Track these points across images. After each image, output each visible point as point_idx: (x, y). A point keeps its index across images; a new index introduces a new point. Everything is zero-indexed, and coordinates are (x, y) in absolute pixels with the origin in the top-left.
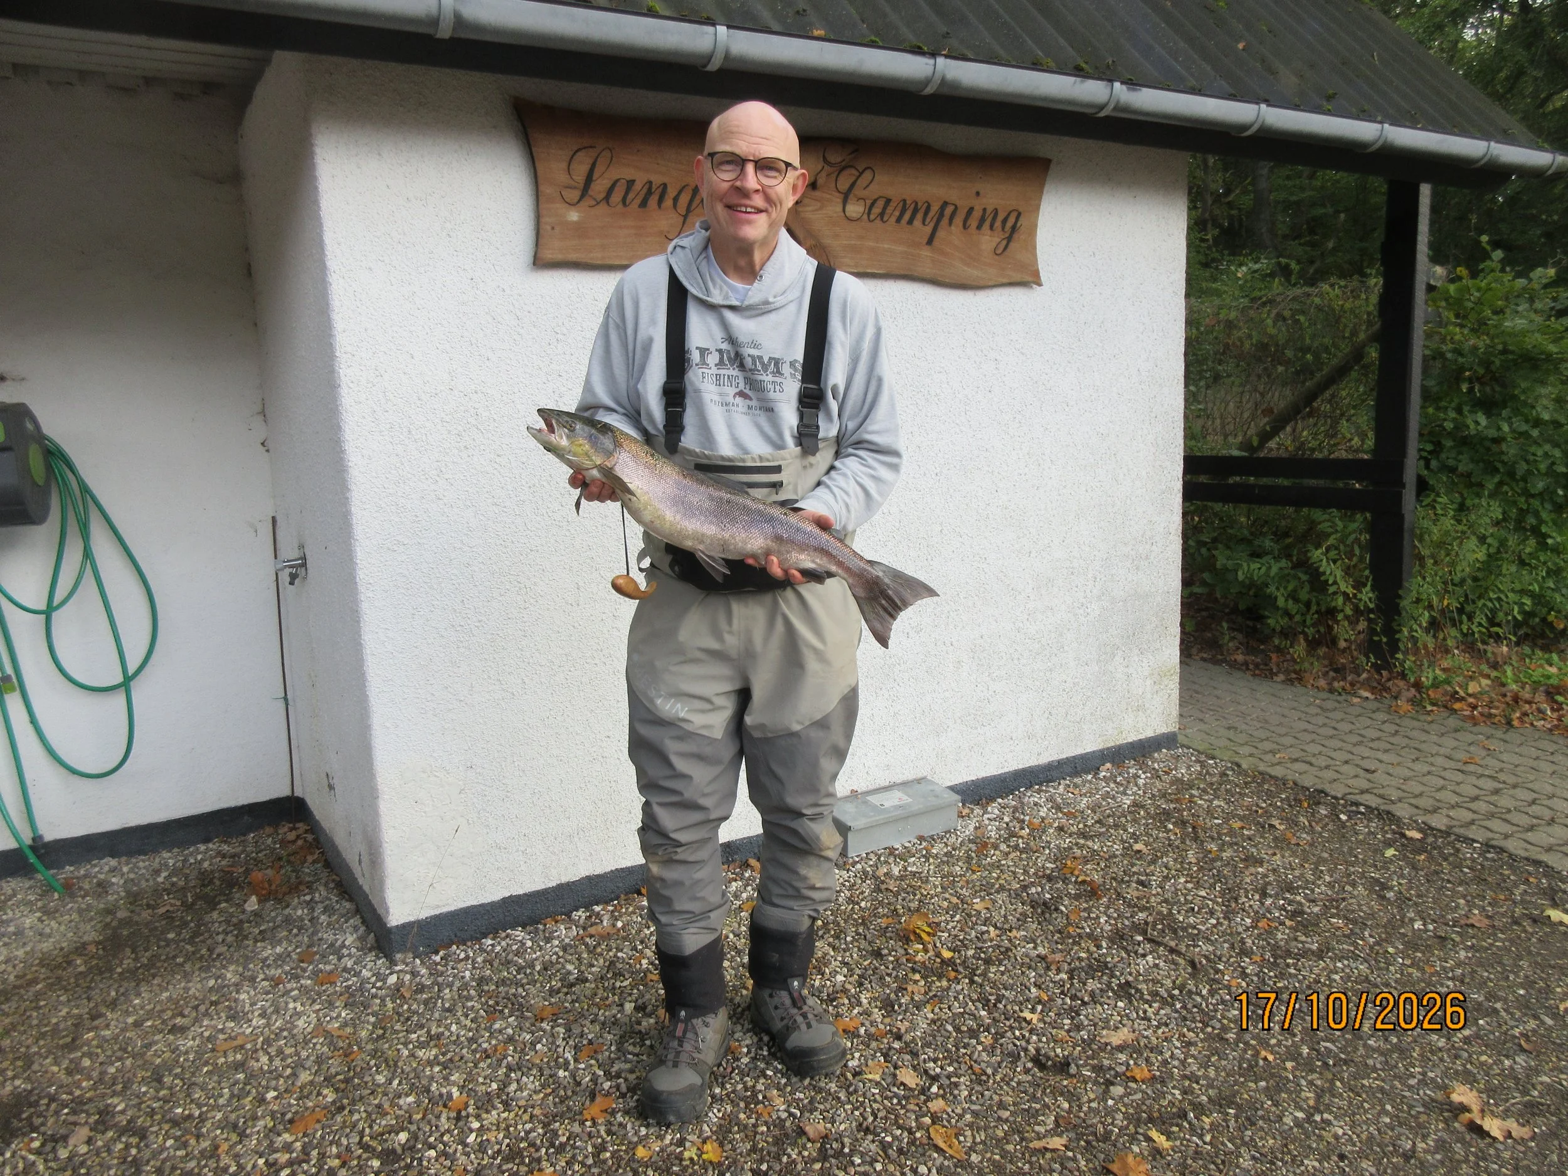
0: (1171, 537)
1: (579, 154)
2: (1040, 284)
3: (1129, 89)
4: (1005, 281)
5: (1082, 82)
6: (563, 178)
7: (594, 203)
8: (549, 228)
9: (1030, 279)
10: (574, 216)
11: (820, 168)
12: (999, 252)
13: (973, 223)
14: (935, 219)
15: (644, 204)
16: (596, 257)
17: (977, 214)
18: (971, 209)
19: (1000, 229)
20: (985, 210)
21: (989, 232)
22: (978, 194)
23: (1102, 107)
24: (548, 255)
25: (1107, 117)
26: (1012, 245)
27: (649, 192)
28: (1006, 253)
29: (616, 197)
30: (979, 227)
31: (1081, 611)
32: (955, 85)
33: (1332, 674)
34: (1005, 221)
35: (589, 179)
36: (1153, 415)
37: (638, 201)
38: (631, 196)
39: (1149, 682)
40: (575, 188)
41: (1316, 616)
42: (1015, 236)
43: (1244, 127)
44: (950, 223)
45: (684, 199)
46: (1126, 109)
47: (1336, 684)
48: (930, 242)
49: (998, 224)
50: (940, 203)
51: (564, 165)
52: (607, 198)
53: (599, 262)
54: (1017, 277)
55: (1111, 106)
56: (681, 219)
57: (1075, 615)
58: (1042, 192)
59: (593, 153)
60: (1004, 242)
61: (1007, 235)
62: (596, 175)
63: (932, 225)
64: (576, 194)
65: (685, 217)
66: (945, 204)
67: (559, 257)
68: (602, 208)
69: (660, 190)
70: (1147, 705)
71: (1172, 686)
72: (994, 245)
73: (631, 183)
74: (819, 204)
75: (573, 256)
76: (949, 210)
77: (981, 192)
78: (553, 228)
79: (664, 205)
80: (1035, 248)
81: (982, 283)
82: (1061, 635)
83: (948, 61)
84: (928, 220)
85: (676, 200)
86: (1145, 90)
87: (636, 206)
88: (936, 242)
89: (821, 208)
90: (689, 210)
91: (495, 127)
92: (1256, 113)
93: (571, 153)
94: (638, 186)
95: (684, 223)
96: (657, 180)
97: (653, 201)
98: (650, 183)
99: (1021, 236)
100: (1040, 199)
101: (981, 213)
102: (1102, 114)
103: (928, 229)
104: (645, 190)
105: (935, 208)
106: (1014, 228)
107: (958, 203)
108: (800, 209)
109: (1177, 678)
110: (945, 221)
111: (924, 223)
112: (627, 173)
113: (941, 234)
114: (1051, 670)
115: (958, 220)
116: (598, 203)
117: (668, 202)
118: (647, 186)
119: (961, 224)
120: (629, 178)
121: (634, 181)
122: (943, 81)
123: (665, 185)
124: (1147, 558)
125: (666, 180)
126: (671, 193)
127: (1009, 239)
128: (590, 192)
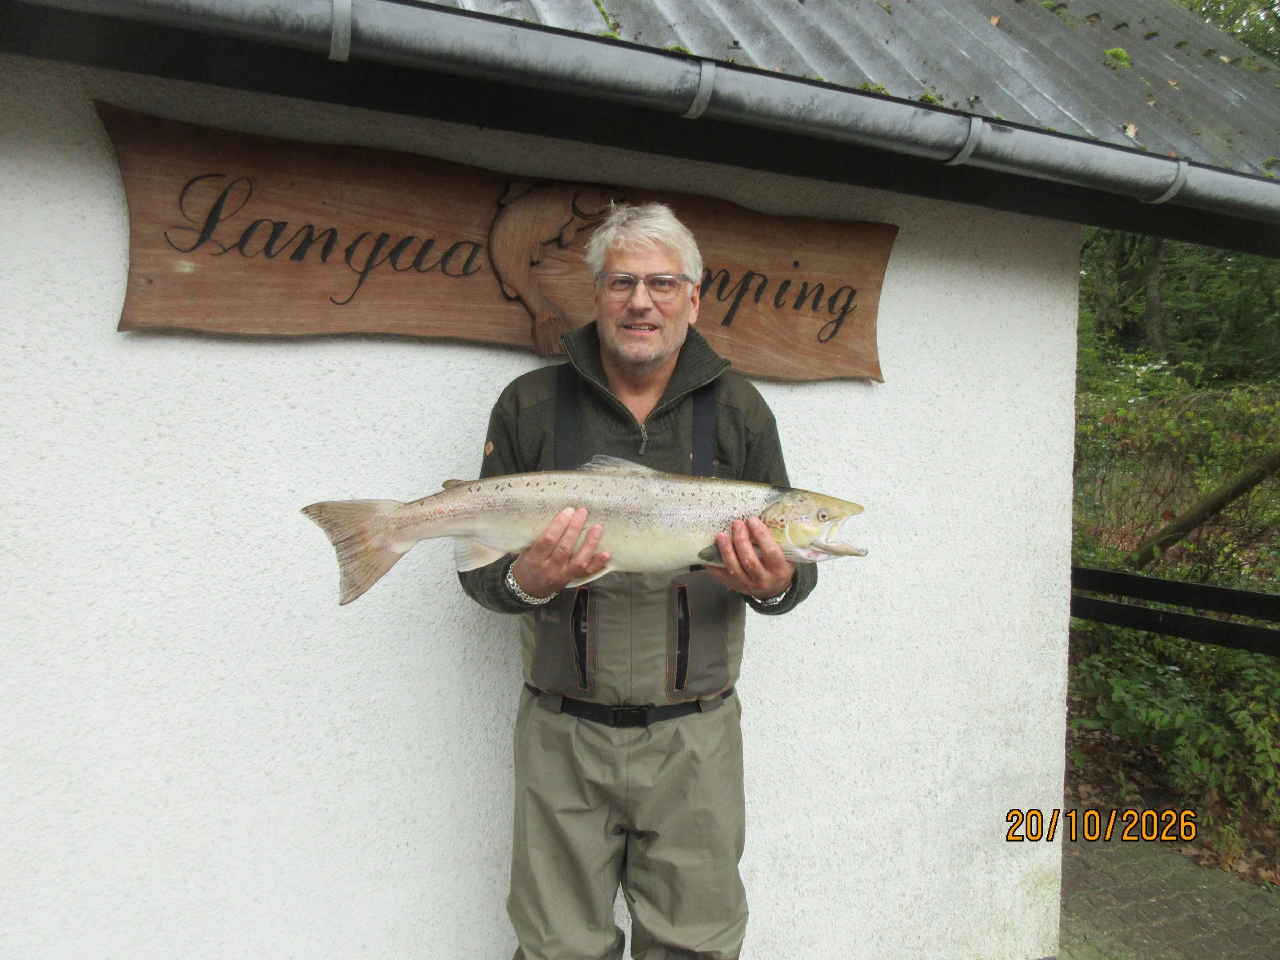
0: (1053, 703)
1: (199, 183)
2: (880, 381)
3: (994, 128)
4: (833, 374)
5: (925, 114)
6: (171, 214)
7: (221, 250)
8: (143, 281)
9: (867, 374)
10: (186, 266)
11: (567, 219)
12: (823, 338)
13: (790, 299)
14: (735, 293)
15: (299, 255)
16: (221, 322)
17: (795, 289)
18: (787, 283)
19: (827, 309)
20: (805, 285)
21: (811, 313)
22: (796, 264)
23: (957, 150)
24: (141, 319)
25: (962, 167)
26: (842, 329)
27: (309, 240)
28: (834, 339)
29: (256, 243)
30: (797, 306)
31: (929, 801)
32: (733, 104)
33: (1257, 855)
34: (833, 300)
35: (213, 218)
36: (1031, 548)
37: (292, 250)
38: (279, 243)
39: (1020, 892)
40: (190, 229)
41: (1234, 779)
42: (847, 319)
43: (1157, 190)
44: (757, 299)
45: (363, 252)
46: (991, 156)
47: (1263, 873)
48: (727, 321)
49: (824, 303)
50: (744, 273)
51: (173, 197)
52: (240, 245)
53: (223, 330)
54: (850, 371)
55: (969, 149)
56: (358, 277)
57: (919, 806)
58: (885, 267)
59: (223, 184)
60: (832, 327)
61: (836, 317)
62: (224, 214)
63: (731, 300)
64: (193, 238)
65: (364, 274)
66: (750, 275)
67: (158, 320)
68: (232, 259)
69: (326, 237)
70: (1017, 924)
71: (1052, 896)
72: (819, 328)
73: (279, 227)
74: (567, 268)
75: (180, 321)
76: (755, 283)
77: (801, 263)
78: (150, 282)
79: (330, 258)
80: (874, 335)
81: (800, 377)
82: (899, 833)
83: (722, 70)
84: (724, 294)
85: (349, 252)
86: (1017, 131)
87: (287, 258)
88: (733, 323)
89: (570, 273)
90: (369, 265)
91: (78, 144)
92: (1173, 172)
93: (185, 182)
94: (291, 231)
95: (360, 283)
96: (321, 223)
97: (314, 252)
98: (311, 227)
99: (856, 318)
100: (883, 276)
101: (801, 287)
102: (956, 162)
103: (726, 306)
104: (301, 237)
105: (736, 278)
106: (845, 310)
107: (769, 275)
108: (535, 270)
109: (1057, 887)
110: (750, 296)
111: (719, 298)
112: (276, 213)
113: (743, 311)
114: (884, 880)
115: (769, 295)
116: (225, 251)
117: (338, 254)
118: (306, 231)
119: (771, 301)
120: (276, 219)
121: (285, 224)
122: (715, 99)
123: (333, 232)
124: (1021, 729)
125: (335, 225)
126: (344, 241)
127: (839, 323)
128: (213, 236)
